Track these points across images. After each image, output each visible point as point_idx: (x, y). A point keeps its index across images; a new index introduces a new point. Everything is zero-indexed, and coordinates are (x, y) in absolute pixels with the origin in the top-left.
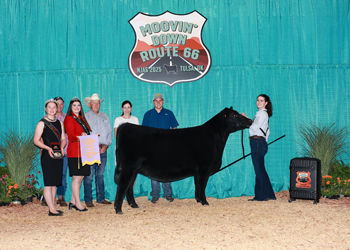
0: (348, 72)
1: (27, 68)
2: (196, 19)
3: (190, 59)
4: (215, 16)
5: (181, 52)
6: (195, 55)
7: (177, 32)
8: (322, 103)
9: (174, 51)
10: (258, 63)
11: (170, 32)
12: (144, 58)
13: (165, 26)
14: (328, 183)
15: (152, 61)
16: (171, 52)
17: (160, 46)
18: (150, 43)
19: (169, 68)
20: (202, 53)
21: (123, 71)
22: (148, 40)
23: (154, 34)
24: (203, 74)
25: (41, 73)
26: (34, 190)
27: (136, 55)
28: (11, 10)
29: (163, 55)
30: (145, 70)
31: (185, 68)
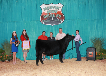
1: (10, 21)
2: (60, 5)
3: (58, 18)
4: (66, 4)
5: (55, 15)
6: (60, 16)
7: (54, 9)
8: (98, 30)
9: (54, 15)
10: (79, 19)
11: (52, 9)
12: (44, 17)
13: (51, 7)
14: (99, 55)
15: (47, 18)
16: (53, 15)
17: (49, 14)
18: (46, 13)
20: (62, 16)
21: (38, 21)
22: (46, 12)
23: (47, 10)
24: (62, 22)
25: (14, 22)
26: (12, 57)
27: (42, 17)
28: (5, 3)
29: (50, 16)
30: (45, 21)
31: (57, 20)
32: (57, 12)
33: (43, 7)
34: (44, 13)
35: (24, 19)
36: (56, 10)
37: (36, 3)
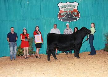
1: (30, 18)
3: (74, 15)
4: (81, 3)
5: (72, 13)
6: (76, 14)
7: (71, 8)
9: (70, 13)
10: (93, 16)
11: (69, 7)
12: (62, 15)
13: (67, 6)
15: (64, 16)
16: (69, 13)
17: (66, 11)
18: (63, 11)
19: (69, 17)
20: (78, 13)
21: (56, 18)
23: (64, 8)
24: (78, 19)
25: (34, 19)
26: (33, 51)
27: (60, 14)
28: (25, 2)
29: (67, 14)
30: (62, 18)
31: (73, 17)
33: (60, 5)
35: (43, 17)
36: (72, 8)
37: (54, 1)
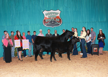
0: (94, 24)
1: (18, 24)
3: (57, 21)
4: (63, 11)
5: (55, 19)
6: (58, 20)
7: (54, 15)
9: (54, 19)
10: (73, 22)
11: (52, 15)
13: (51, 13)
15: (48, 22)
17: (50, 18)
18: (48, 17)
19: (52, 23)
21: (42, 24)
22: (47, 17)
23: (48, 15)
24: (60, 25)
25: (22, 25)
29: (51, 20)
30: (47, 24)
31: (56, 23)
32: (56, 17)
34: (46, 18)
35: (30, 23)
37: (39, 9)
